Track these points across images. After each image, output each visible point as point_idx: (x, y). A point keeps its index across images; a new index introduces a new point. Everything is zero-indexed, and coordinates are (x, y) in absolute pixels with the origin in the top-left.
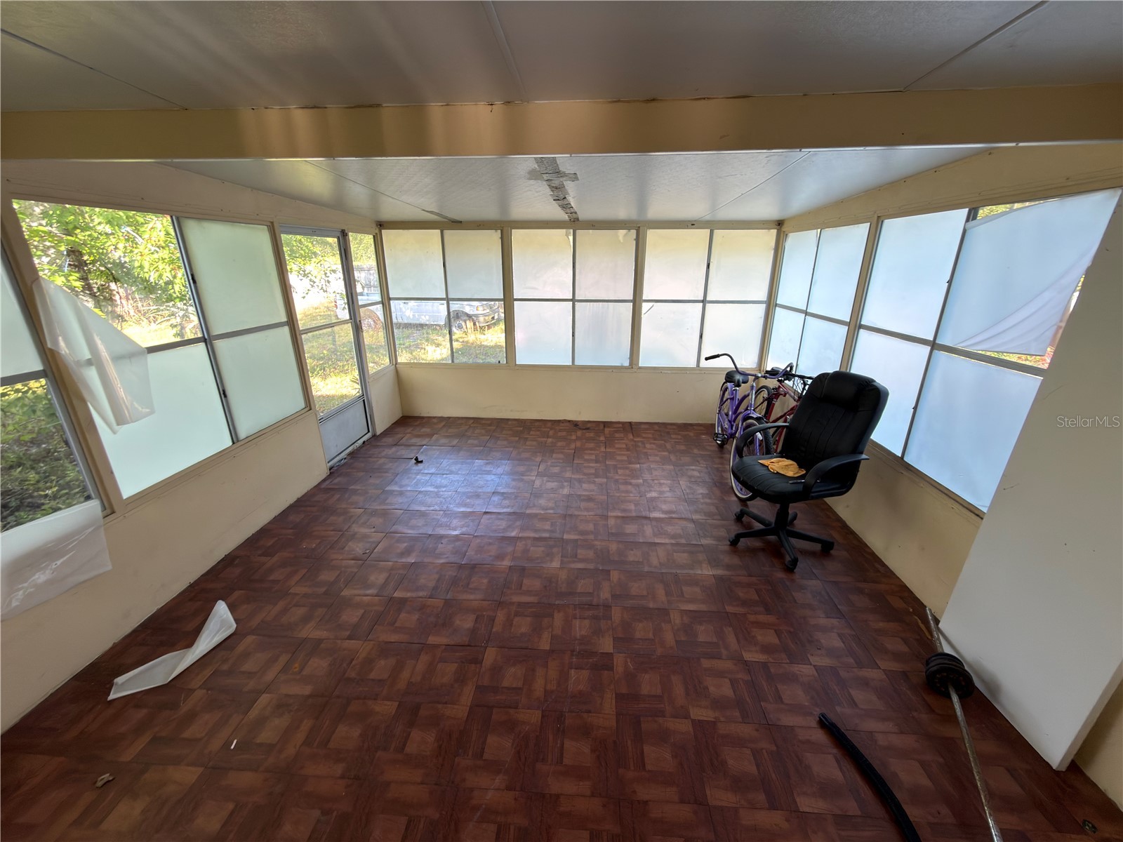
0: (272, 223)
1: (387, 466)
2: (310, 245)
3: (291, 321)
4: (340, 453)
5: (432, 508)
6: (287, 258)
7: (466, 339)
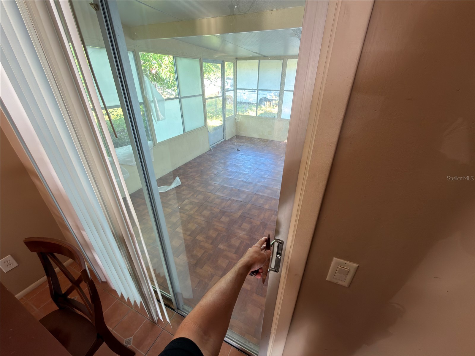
0: (201, 58)
1: (228, 150)
2: (212, 67)
3: (203, 95)
4: (214, 144)
5: (240, 165)
6: (204, 72)
7: (266, 110)
